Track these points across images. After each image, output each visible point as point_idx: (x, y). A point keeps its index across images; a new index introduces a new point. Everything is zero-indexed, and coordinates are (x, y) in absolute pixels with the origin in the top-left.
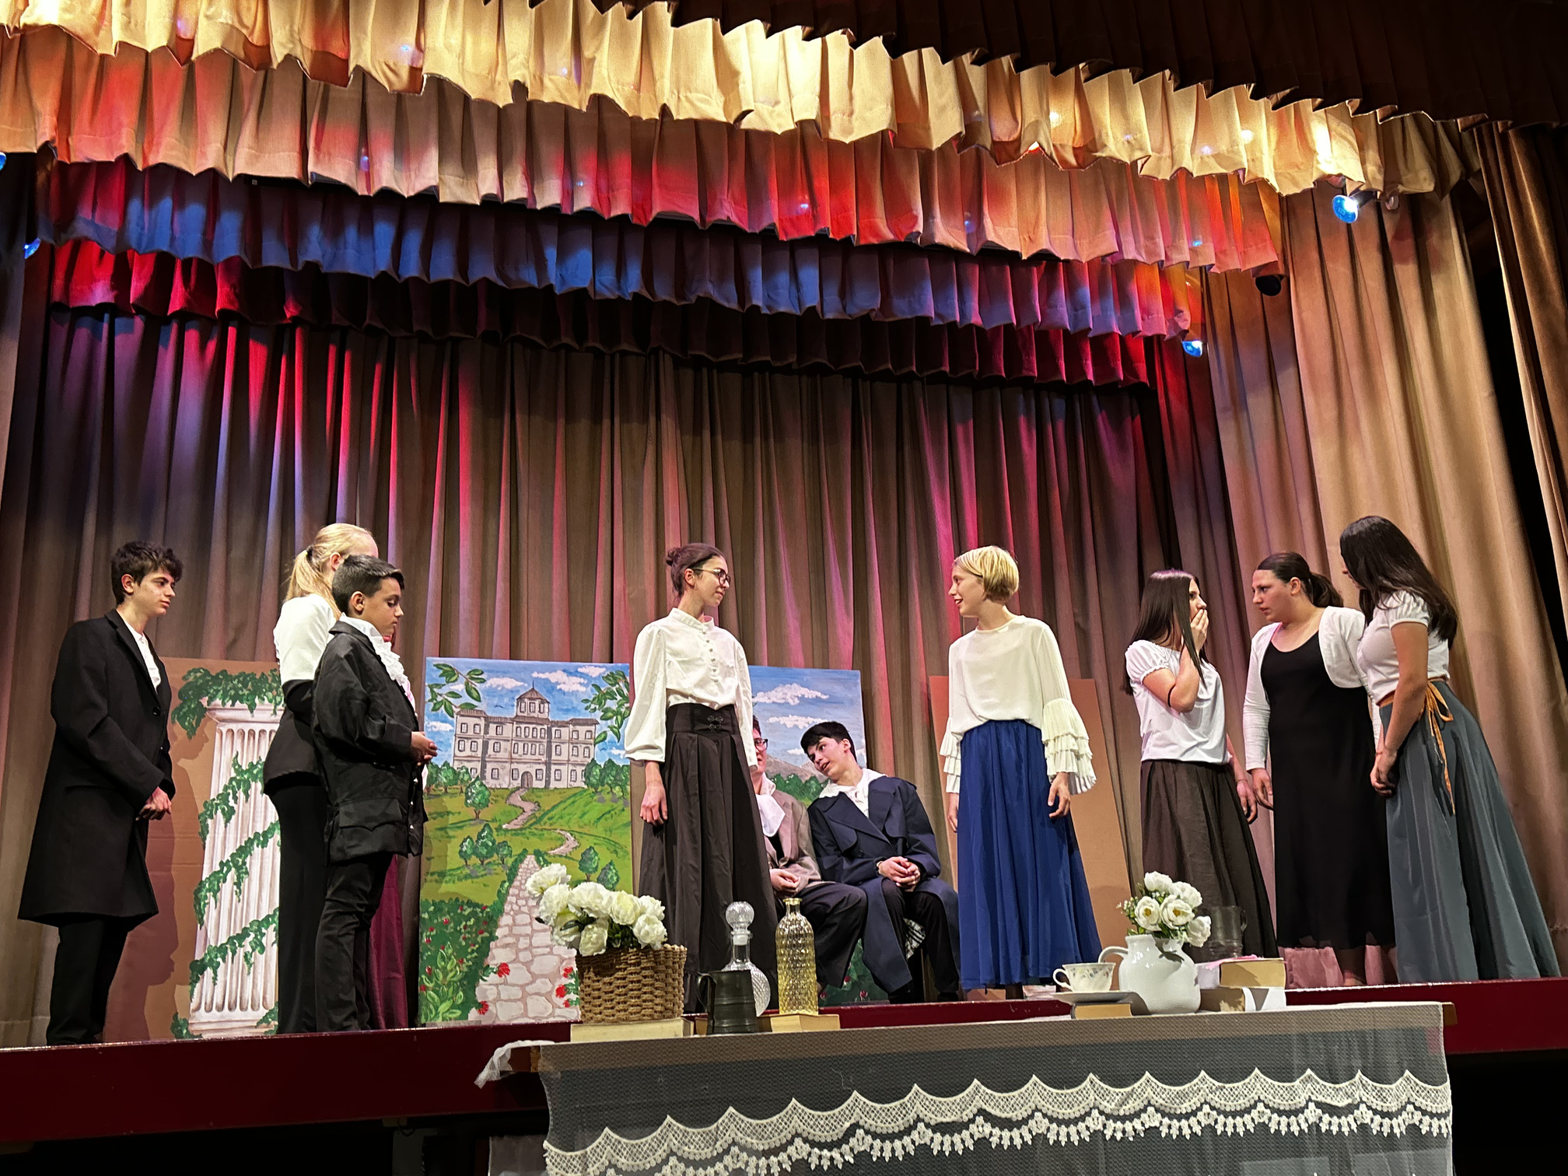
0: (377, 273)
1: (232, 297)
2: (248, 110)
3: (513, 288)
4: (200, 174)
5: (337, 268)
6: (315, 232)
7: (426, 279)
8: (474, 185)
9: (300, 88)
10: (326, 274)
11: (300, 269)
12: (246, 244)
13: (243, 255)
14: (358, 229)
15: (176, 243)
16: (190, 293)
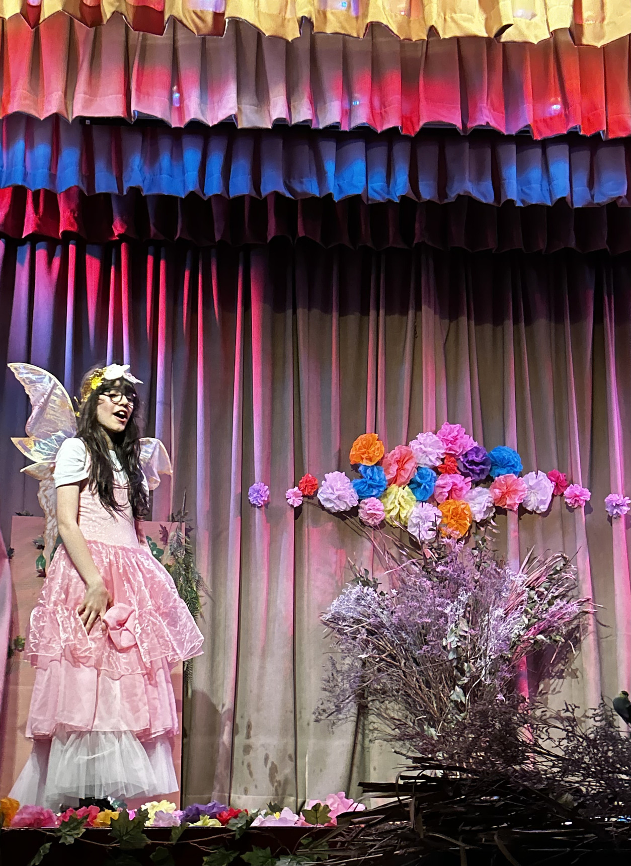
0: (187, 193)
1: (72, 220)
2: (83, 62)
3: (298, 199)
4: (47, 119)
5: (155, 192)
6: (136, 161)
7: (227, 197)
8: (267, 112)
9: (124, 39)
10: (146, 196)
11: (125, 193)
12: (82, 175)
13: (81, 185)
14: (171, 156)
15: (29, 178)
16: (40, 219)
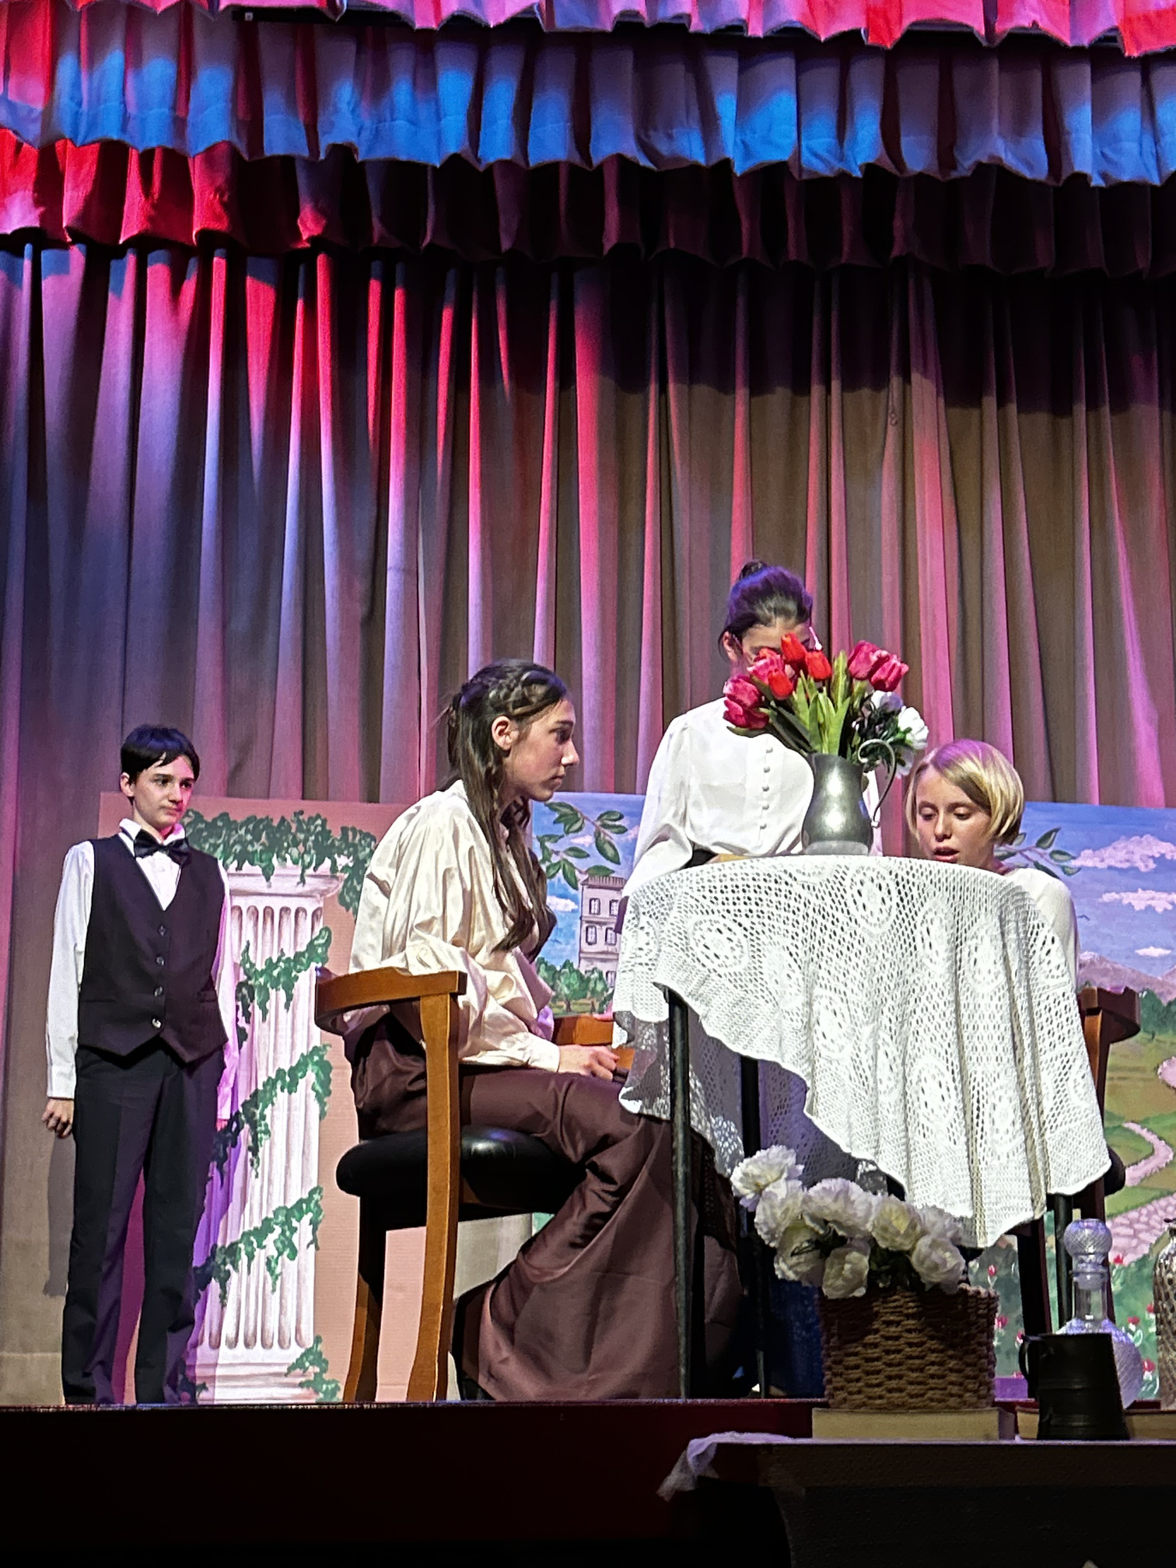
0: (445, 157)
1: (219, 209)
3: (663, 169)
4: (166, 11)
5: (380, 154)
6: (344, 94)
7: (522, 163)
10: (363, 163)
11: (322, 157)
12: (238, 121)
13: (235, 140)
14: (414, 84)
15: (131, 124)
16: (154, 206)
